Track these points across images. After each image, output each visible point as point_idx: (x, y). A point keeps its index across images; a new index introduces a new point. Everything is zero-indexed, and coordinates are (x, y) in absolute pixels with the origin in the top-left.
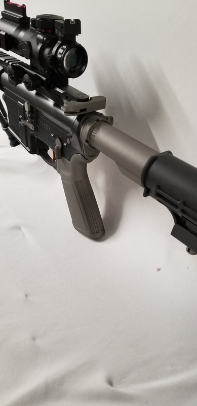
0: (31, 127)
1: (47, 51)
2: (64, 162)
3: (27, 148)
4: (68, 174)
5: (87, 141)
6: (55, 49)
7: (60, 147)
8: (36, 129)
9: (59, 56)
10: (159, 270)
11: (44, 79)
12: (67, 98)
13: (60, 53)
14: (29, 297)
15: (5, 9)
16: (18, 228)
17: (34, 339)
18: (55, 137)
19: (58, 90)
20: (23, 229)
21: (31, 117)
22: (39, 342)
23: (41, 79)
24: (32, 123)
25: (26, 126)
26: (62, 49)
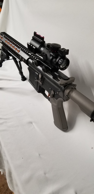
0: (41, 83)
1: (54, 60)
2: (54, 99)
3: (37, 90)
4: (55, 104)
5: (67, 96)
6: (58, 60)
7: (53, 94)
8: (43, 84)
9: (59, 63)
10: (92, 148)
11: (51, 69)
12: (59, 77)
13: (60, 62)
14: (40, 156)
15: (34, 35)
16: (31, 123)
17: (45, 174)
18: (51, 89)
19: (56, 73)
20: (33, 123)
21: (41, 80)
22: (47, 175)
23: (49, 68)
24: (41, 82)
25: (38, 82)
26: (61, 60)
